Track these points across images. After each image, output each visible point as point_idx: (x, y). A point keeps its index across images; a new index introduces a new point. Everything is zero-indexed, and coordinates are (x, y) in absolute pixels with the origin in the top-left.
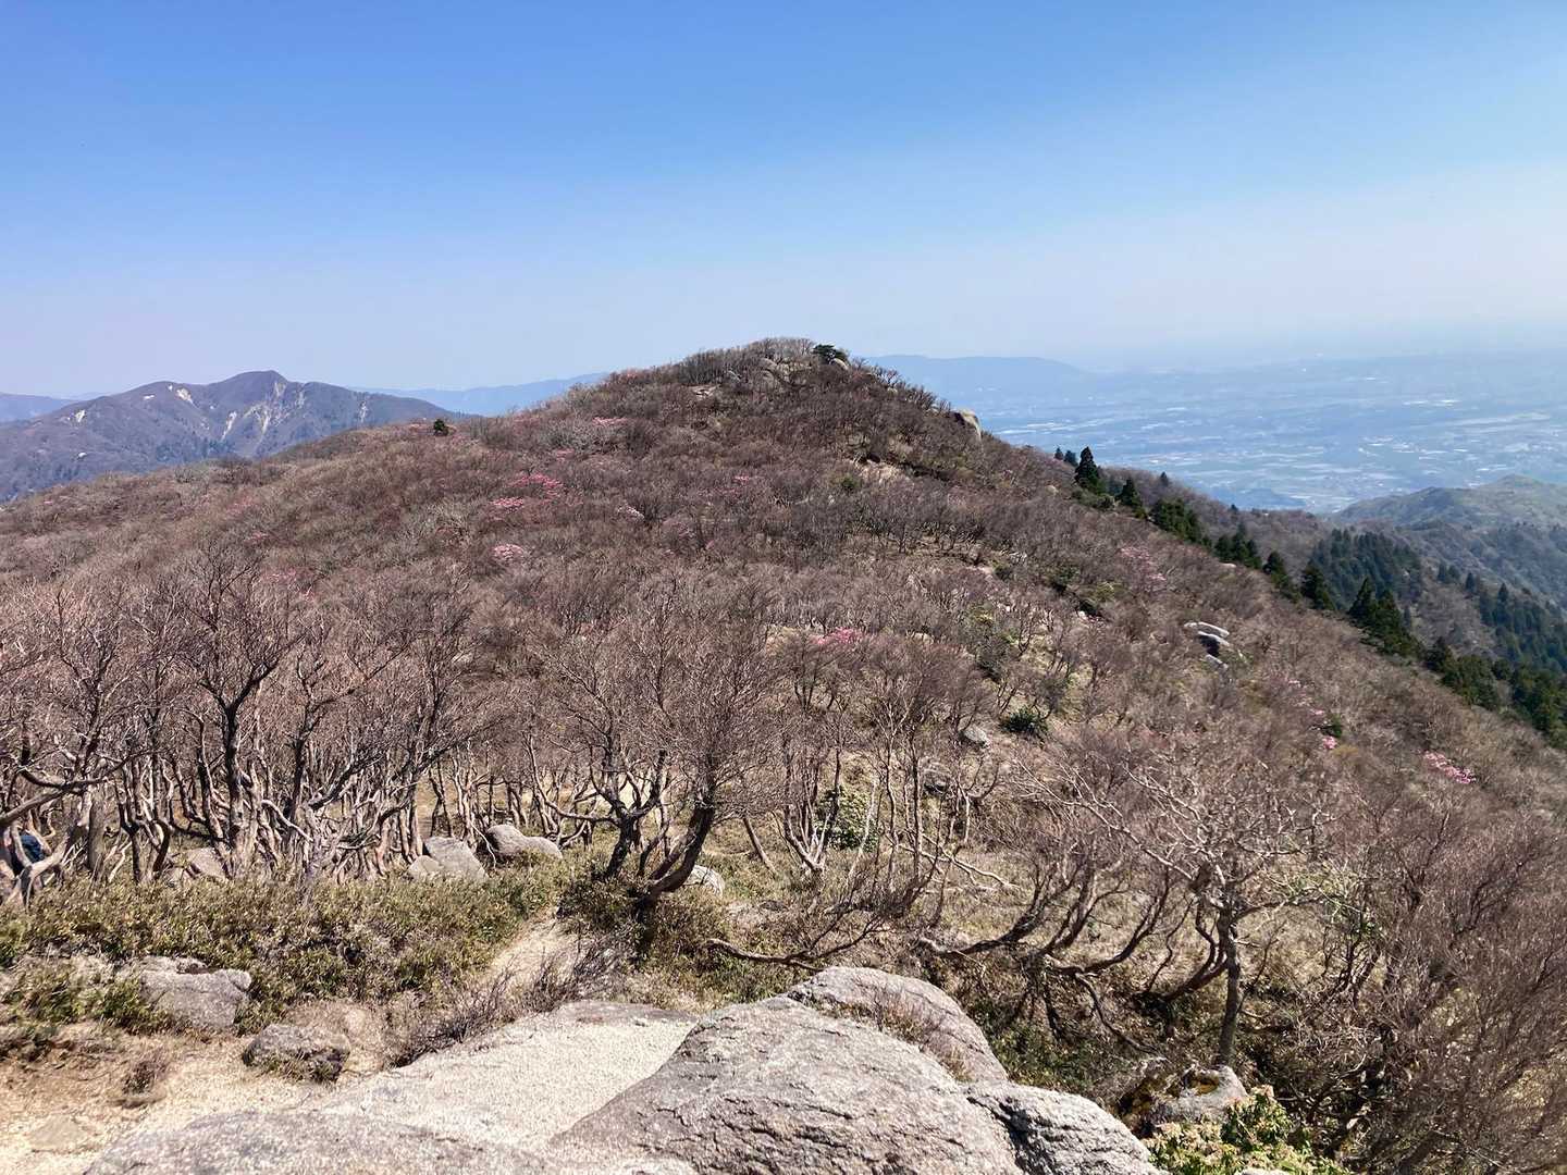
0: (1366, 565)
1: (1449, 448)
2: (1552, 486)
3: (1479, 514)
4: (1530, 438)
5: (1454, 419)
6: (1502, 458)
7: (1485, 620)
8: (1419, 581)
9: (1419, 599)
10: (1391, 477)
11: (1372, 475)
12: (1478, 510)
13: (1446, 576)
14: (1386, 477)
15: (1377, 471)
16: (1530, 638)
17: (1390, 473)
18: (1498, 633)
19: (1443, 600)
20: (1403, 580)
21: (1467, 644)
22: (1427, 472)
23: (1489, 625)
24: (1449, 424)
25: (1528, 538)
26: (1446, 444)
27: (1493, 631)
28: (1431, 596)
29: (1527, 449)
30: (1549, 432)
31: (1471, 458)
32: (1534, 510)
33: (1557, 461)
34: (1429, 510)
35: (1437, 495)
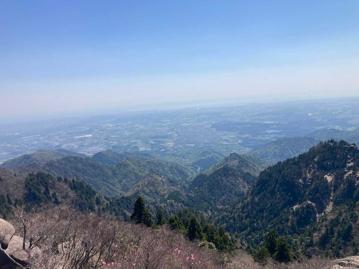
0: (40, 181)
1: (20, 144)
2: (49, 150)
3: (37, 159)
4: (38, 140)
5: (20, 138)
6: (33, 145)
7: (72, 189)
8: (55, 183)
9: (55, 188)
10: (8, 153)
11: (3, 153)
12: (37, 158)
13: (59, 179)
14: (6, 153)
15: (4, 152)
16: (82, 191)
17: (7, 152)
18: (76, 192)
19: (61, 186)
20: (50, 183)
21: (70, 197)
22: (16, 151)
23: (73, 190)
24: (19, 139)
25: (54, 163)
26: (19, 144)
27: (75, 191)
28: (58, 186)
29: (38, 143)
30: (41, 138)
31: (26, 146)
32: (49, 156)
33: (45, 144)
34: (25, 160)
35: (27, 156)
